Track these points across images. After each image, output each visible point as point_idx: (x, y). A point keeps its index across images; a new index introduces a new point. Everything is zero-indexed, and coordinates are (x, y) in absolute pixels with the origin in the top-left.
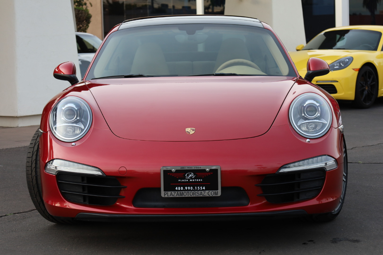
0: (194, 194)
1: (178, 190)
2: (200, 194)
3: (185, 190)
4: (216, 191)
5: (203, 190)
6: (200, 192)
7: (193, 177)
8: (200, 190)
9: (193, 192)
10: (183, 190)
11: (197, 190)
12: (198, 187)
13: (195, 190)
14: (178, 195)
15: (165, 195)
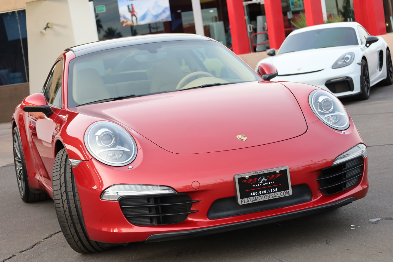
0: (268, 197)
1: (253, 196)
2: (274, 196)
3: (260, 195)
4: (288, 191)
5: (276, 192)
6: (273, 194)
7: (266, 181)
8: (273, 192)
9: (267, 195)
10: (258, 195)
11: (270, 193)
12: (271, 190)
13: (269, 193)
14: (254, 200)
15: (242, 202)
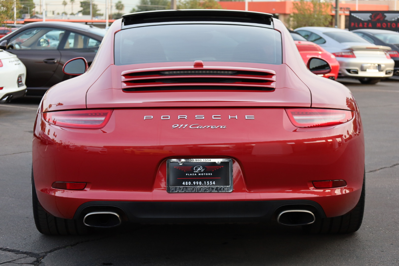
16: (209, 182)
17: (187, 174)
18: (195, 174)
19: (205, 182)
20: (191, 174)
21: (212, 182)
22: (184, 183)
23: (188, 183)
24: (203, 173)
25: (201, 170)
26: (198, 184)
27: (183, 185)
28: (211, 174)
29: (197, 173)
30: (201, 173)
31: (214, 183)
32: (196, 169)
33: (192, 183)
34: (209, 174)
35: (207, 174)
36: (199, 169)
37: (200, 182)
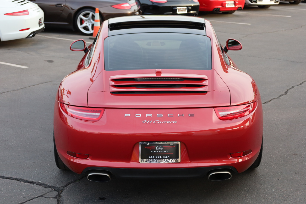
16: (166, 157)
17: (152, 151)
18: (157, 151)
19: (163, 156)
20: (154, 151)
21: (168, 156)
22: (150, 157)
23: (153, 157)
24: (162, 150)
25: (161, 149)
26: (158, 157)
27: (149, 158)
28: (167, 151)
29: (158, 151)
30: (161, 151)
31: (169, 157)
32: (158, 148)
33: (155, 157)
34: (166, 151)
35: (164, 151)
36: (159, 148)
37: (160, 156)
